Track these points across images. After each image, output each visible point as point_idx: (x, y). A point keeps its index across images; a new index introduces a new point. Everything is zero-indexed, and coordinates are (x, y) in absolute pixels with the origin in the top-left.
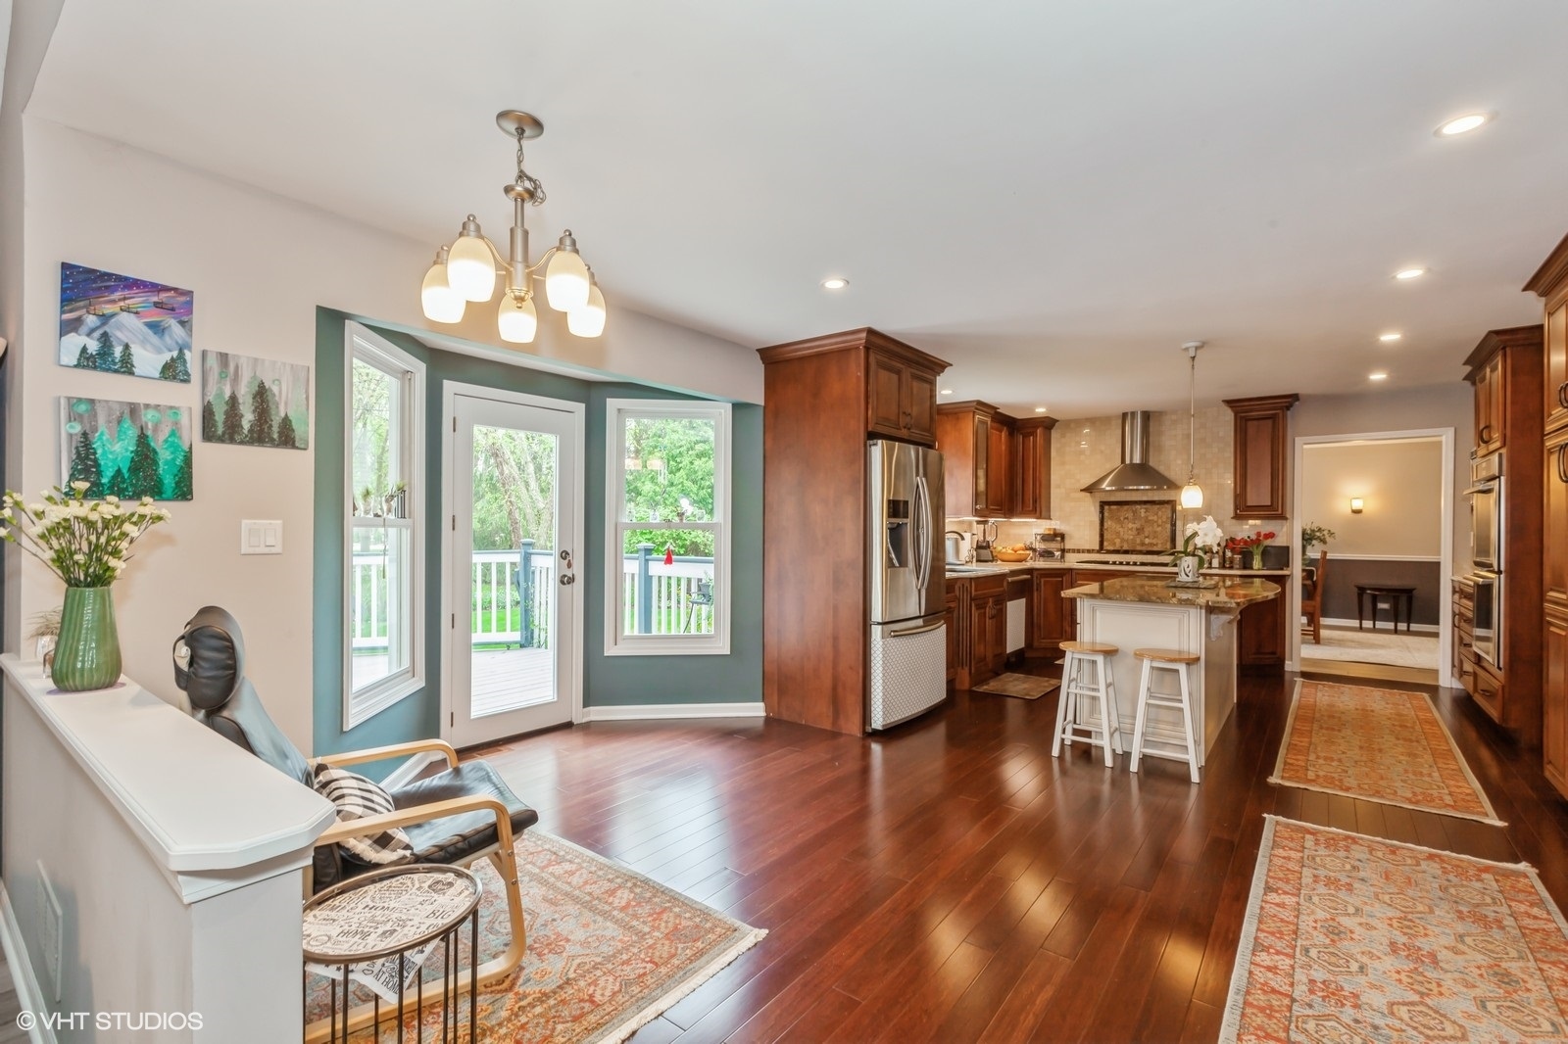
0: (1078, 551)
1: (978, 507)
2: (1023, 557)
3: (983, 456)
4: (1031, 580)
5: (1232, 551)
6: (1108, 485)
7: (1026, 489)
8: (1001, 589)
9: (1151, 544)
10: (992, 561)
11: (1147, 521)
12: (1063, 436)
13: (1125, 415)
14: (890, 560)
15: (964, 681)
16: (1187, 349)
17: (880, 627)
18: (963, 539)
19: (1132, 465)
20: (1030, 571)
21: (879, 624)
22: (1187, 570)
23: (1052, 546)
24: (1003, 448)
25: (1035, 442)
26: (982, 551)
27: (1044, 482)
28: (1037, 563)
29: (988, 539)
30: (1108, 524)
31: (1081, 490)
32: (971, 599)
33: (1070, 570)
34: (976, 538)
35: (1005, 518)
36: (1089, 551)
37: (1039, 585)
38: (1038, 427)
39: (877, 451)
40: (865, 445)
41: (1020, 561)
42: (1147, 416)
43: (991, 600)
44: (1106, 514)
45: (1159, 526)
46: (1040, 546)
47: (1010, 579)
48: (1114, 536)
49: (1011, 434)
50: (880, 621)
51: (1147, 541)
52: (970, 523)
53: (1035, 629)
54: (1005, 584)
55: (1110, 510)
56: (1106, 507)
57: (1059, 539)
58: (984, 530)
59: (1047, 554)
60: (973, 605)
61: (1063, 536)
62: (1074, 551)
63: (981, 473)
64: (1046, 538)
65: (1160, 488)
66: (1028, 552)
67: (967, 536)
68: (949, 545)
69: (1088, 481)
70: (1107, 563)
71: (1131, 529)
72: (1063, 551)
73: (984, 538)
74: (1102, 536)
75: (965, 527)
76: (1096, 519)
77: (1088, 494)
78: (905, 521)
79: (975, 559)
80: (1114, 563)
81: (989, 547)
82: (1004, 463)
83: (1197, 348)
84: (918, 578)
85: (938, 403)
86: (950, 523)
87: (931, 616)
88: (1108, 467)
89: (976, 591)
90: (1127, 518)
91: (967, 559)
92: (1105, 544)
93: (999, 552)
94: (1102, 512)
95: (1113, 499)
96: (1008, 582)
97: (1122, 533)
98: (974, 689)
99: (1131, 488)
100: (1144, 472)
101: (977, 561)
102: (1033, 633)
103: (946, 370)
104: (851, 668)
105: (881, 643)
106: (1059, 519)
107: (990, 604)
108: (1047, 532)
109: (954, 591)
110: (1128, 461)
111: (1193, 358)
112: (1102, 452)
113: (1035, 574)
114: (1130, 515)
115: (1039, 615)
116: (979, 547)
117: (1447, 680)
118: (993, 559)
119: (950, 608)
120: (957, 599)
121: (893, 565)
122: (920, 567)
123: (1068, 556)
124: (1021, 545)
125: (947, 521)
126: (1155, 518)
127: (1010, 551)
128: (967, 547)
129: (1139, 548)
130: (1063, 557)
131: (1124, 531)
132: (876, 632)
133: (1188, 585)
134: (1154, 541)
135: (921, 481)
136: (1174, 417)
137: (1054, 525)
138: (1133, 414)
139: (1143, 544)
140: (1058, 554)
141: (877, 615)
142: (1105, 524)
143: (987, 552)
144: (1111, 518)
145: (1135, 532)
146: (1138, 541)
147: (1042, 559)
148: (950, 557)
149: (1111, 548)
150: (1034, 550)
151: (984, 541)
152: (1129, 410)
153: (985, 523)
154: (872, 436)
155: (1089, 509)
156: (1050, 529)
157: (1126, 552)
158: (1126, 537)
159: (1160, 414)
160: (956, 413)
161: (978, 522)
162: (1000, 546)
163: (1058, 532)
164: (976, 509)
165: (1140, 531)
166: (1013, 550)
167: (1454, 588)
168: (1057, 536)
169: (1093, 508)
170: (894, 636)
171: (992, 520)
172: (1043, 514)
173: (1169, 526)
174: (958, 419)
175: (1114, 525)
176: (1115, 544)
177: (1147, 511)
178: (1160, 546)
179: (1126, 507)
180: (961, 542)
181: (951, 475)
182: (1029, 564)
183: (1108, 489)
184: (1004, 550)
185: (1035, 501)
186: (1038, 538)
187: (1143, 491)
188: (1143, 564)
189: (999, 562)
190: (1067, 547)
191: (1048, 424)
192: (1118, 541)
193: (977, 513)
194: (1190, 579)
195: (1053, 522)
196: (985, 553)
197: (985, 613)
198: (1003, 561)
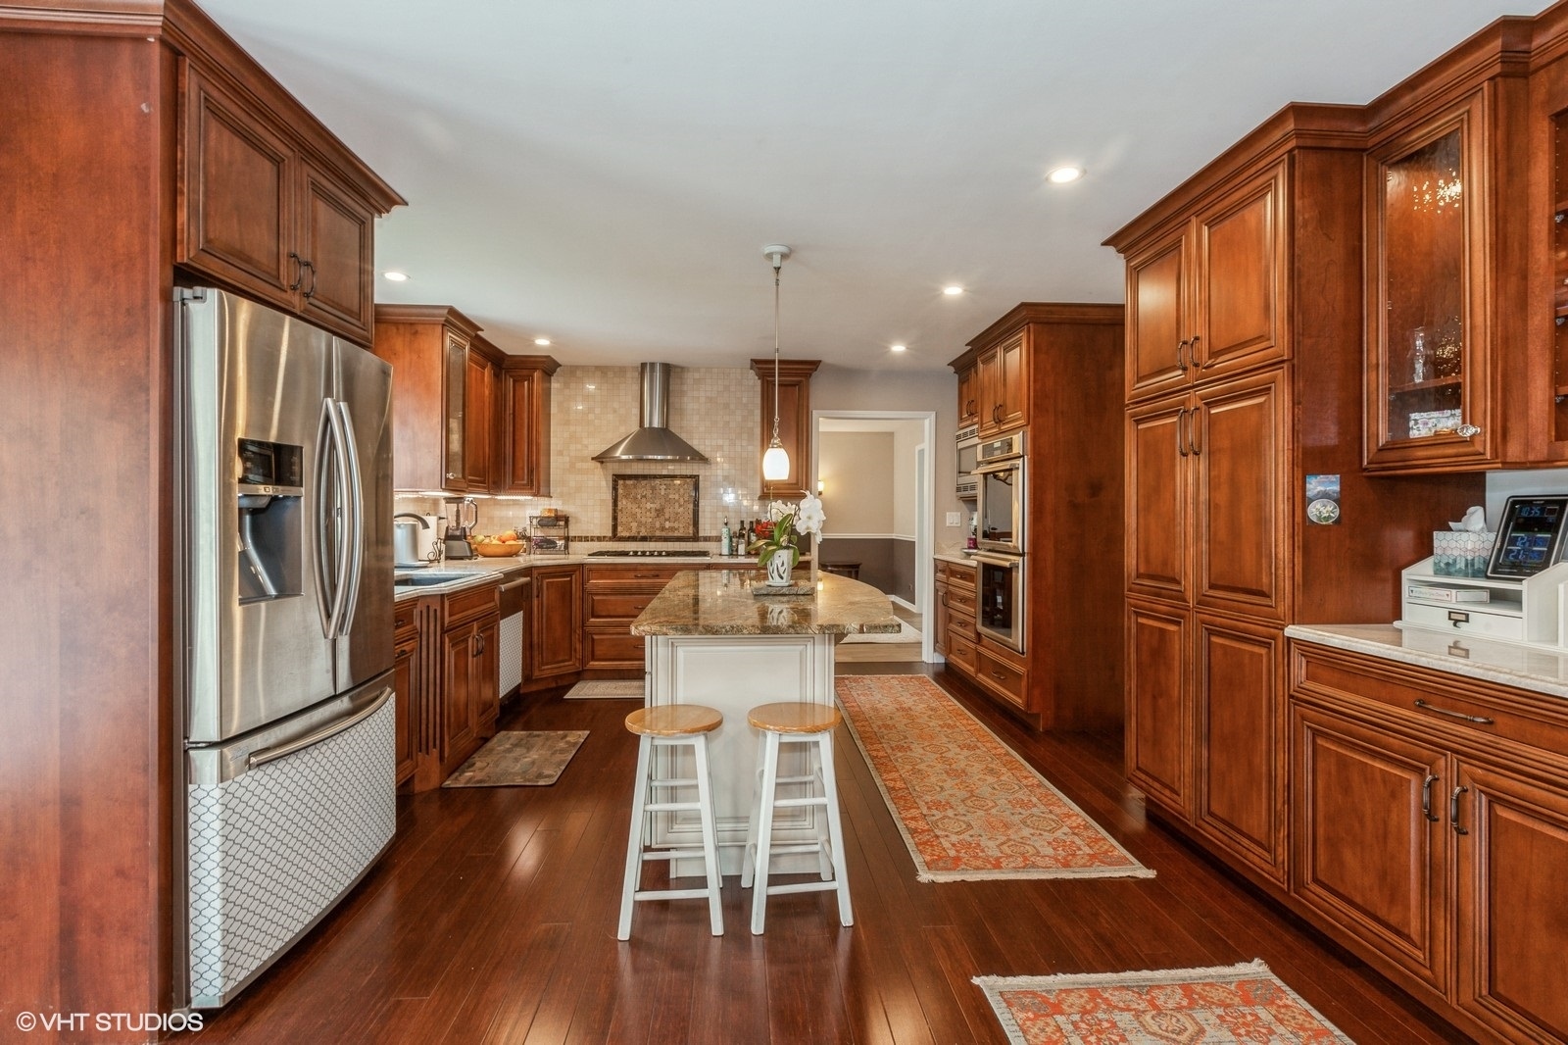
0: (586, 539)
1: (450, 476)
2: (514, 550)
3: (456, 400)
4: (528, 585)
5: (757, 536)
6: (623, 453)
7: (518, 454)
8: (492, 604)
9: (672, 529)
10: (470, 558)
11: (668, 501)
12: (567, 385)
13: (643, 365)
14: (250, 579)
15: (430, 775)
16: (770, 256)
17: (214, 753)
18: (426, 526)
19: (651, 429)
20: (527, 571)
21: (211, 745)
22: (781, 570)
23: (553, 533)
24: (487, 392)
25: (530, 390)
26: (455, 543)
27: (543, 447)
28: (532, 556)
29: (464, 524)
30: (622, 503)
31: (593, 459)
32: (443, 632)
33: (580, 567)
34: (444, 524)
35: (489, 494)
36: (599, 539)
37: (540, 589)
38: (535, 369)
39: (204, 311)
40: (167, 298)
41: (510, 555)
42: (668, 369)
43: (475, 625)
44: (620, 491)
45: (680, 506)
46: (537, 533)
47: (503, 587)
48: (630, 520)
49: (497, 376)
50: (215, 737)
51: (667, 525)
52: (435, 502)
53: (536, 653)
54: (497, 596)
55: (625, 486)
56: (621, 482)
57: (562, 523)
58: (458, 511)
59: (546, 544)
60: (447, 640)
61: (567, 520)
62: (580, 539)
63: (455, 425)
64: (544, 522)
65: (682, 460)
66: (521, 542)
67: (432, 520)
68: (400, 535)
69: (599, 448)
70: (625, 554)
71: (650, 510)
72: (567, 539)
73: (458, 523)
74: (615, 518)
75: (427, 506)
76: (608, 496)
77: (599, 464)
78: (291, 491)
79: (443, 556)
80: (635, 554)
81: (465, 537)
82: (488, 414)
83: (784, 256)
84: (329, 616)
85: (377, 300)
86: (402, 501)
87: (362, 689)
88: (623, 431)
89: (450, 615)
90: (645, 496)
91: (431, 557)
92: (619, 529)
93: (480, 543)
94: (615, 488)
95: (628, 472)
96: (501, 592)
97: (639, 516)
98: (448, 783)
99: (650, 457)
100: (662, 438)
101: (448, 558)
102: (532, 658)
103: (396, 209)
104: (121, 873)
105: (217, 793)
106: (561, 495)
107: (475, 632)
108: (547, 514)
109: (411, 622)
110: (647, 425)
111: (778, 269)
112: (615, 411)
113: (535, 573)
114: (649, 493)
115: (540, 631)
116: (449, 537)
117: (930, 656)
118: (473, 554)
119: (403, 652)
120: (416, 635)
121: (262, 594)
122: (334, 587)
123: (574, 546)
124: (510, 533)
125: (397, 497)
126: (677, 497)
127: (495, 542)
128: (429, 539)
129: (658, 534)
130: (566, 547)
131: (640, 513)
132: (206, 763)
133: (785, 591)
134: (676, 525)
135: (334, 406)
136: (697, 376)
137: (555, 504)
138: (653, 365)
139: (663, 529)
140: (561, 543)
141: (205, 723)
142: (619, 503)
143: (463, 544)
144: (626, 496)
145: (654, 514)
146: (658, 525)
147: (538, 551)
148: (401, 552)
149: (626, 534)
150: (529, 539)
151: (457, 529)
152: (648, 360)
153: (459, 500)
154: (188, 276)
155: (599, 483)
156: (550, 510)
157: (644, 539)
158: (643, 520)
159: (682, 369)
160: (411, 324)
161: (449, 500)
162: (484, 535)
163: (559, 513)
164: (447, 479)
165: (660, 512)
166: (500, 539)
167: (936, 566)
168: (560, 519)
169: (604, 483)
170: (259, 765)
171: (469, 497)
172: (542, 490)
173: (691, 506)
174: (416, 333)
175: (629, 505)
176: (631, 529)
177: (668, 487)
178: (681, 530)
179: (644, 482)
180: (421, 532)
181: (404, 423)
182: (523, 561)
183: (624, 457)
184: (487, 541)
185: (531, 472)
186: (535, 522)
187: (661, 463)
188: (669, 554)
189: (480, 559)
190: (572, 534)
191: (548, 367)
192: (634, 525)
193: (448, 485)
194: (784, 583)
195: (553, 501)
196: (459, 546)
197: (466, 649)
198: (485, 556)
